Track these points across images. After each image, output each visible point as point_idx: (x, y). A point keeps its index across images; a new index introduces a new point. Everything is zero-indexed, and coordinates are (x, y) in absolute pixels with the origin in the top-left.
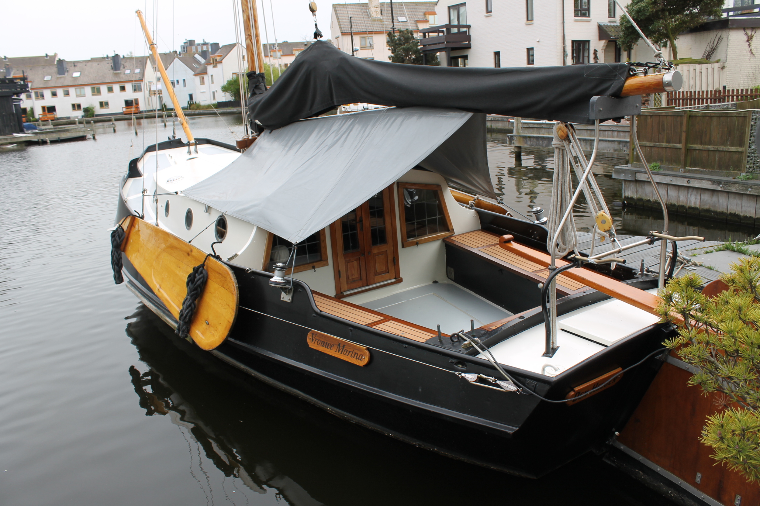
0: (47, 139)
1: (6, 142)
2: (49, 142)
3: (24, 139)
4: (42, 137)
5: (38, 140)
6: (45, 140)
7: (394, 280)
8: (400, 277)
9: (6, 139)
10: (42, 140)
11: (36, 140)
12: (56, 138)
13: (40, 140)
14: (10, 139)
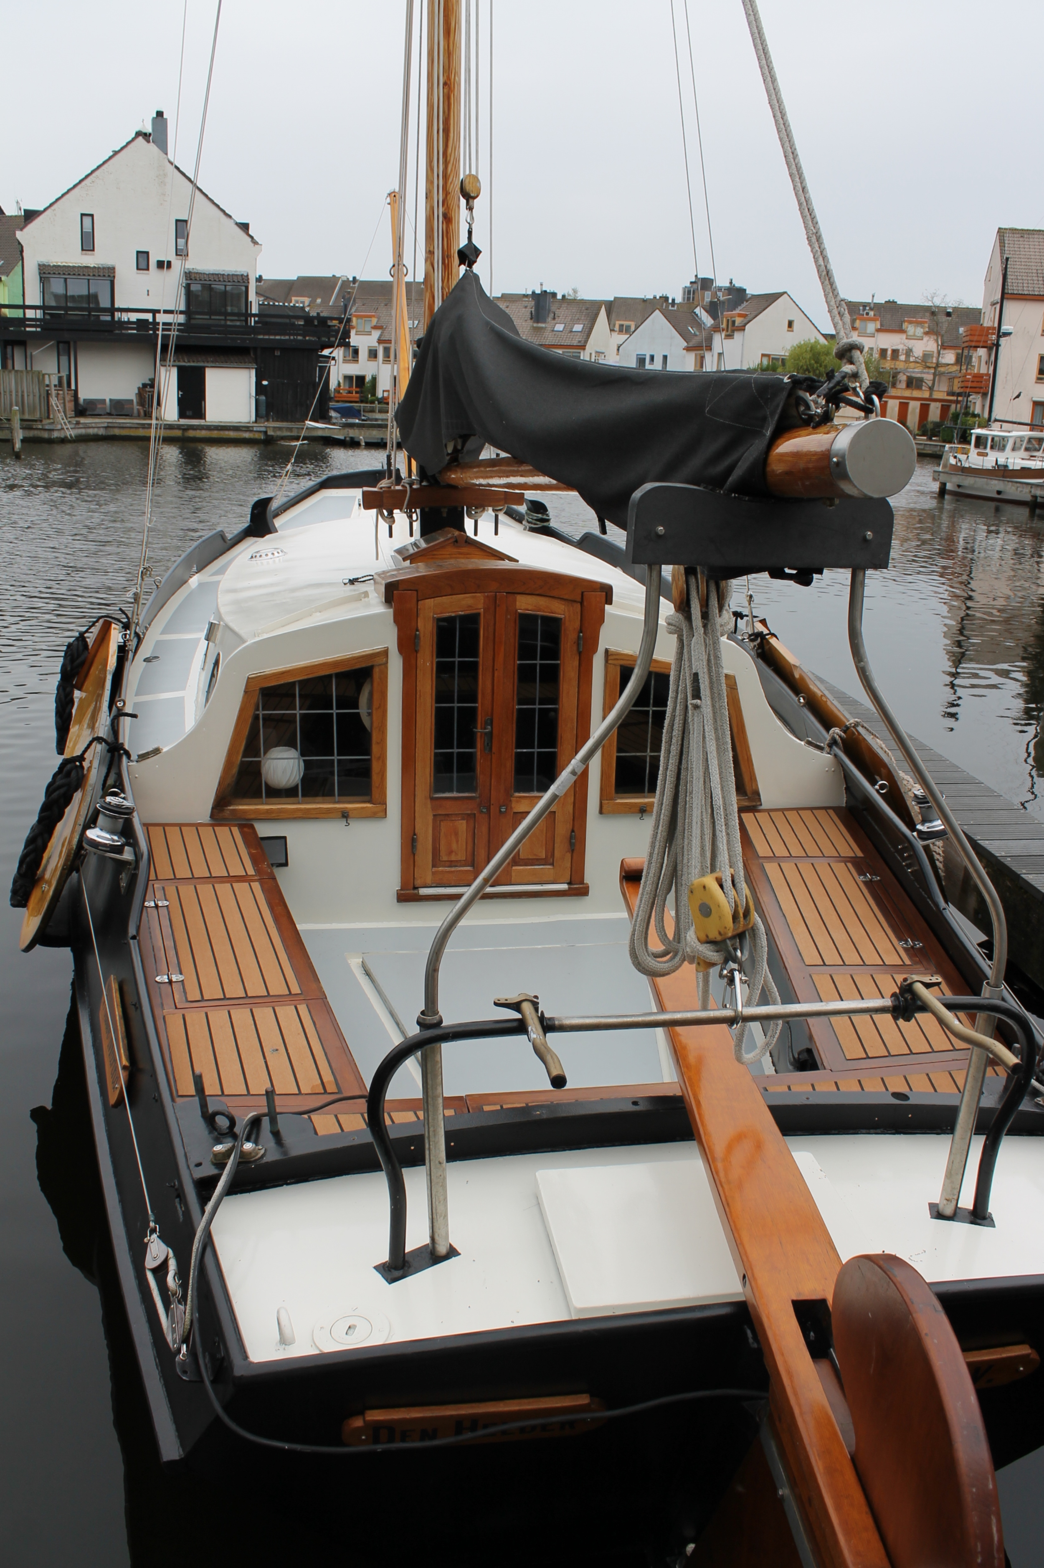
0: (361, 437)
1: (289, 434)
2: (364, 444)
3: (320, 433)
4: (353, 433)
5: (345, 438)
6: (356, 440)
7: (565, 887)
8: (582, 882)
9: (290, 429)
10: (352, 438)
11: (342, 437)
12: (378, 439)
13: (348, 439)
14: (296, 430)
